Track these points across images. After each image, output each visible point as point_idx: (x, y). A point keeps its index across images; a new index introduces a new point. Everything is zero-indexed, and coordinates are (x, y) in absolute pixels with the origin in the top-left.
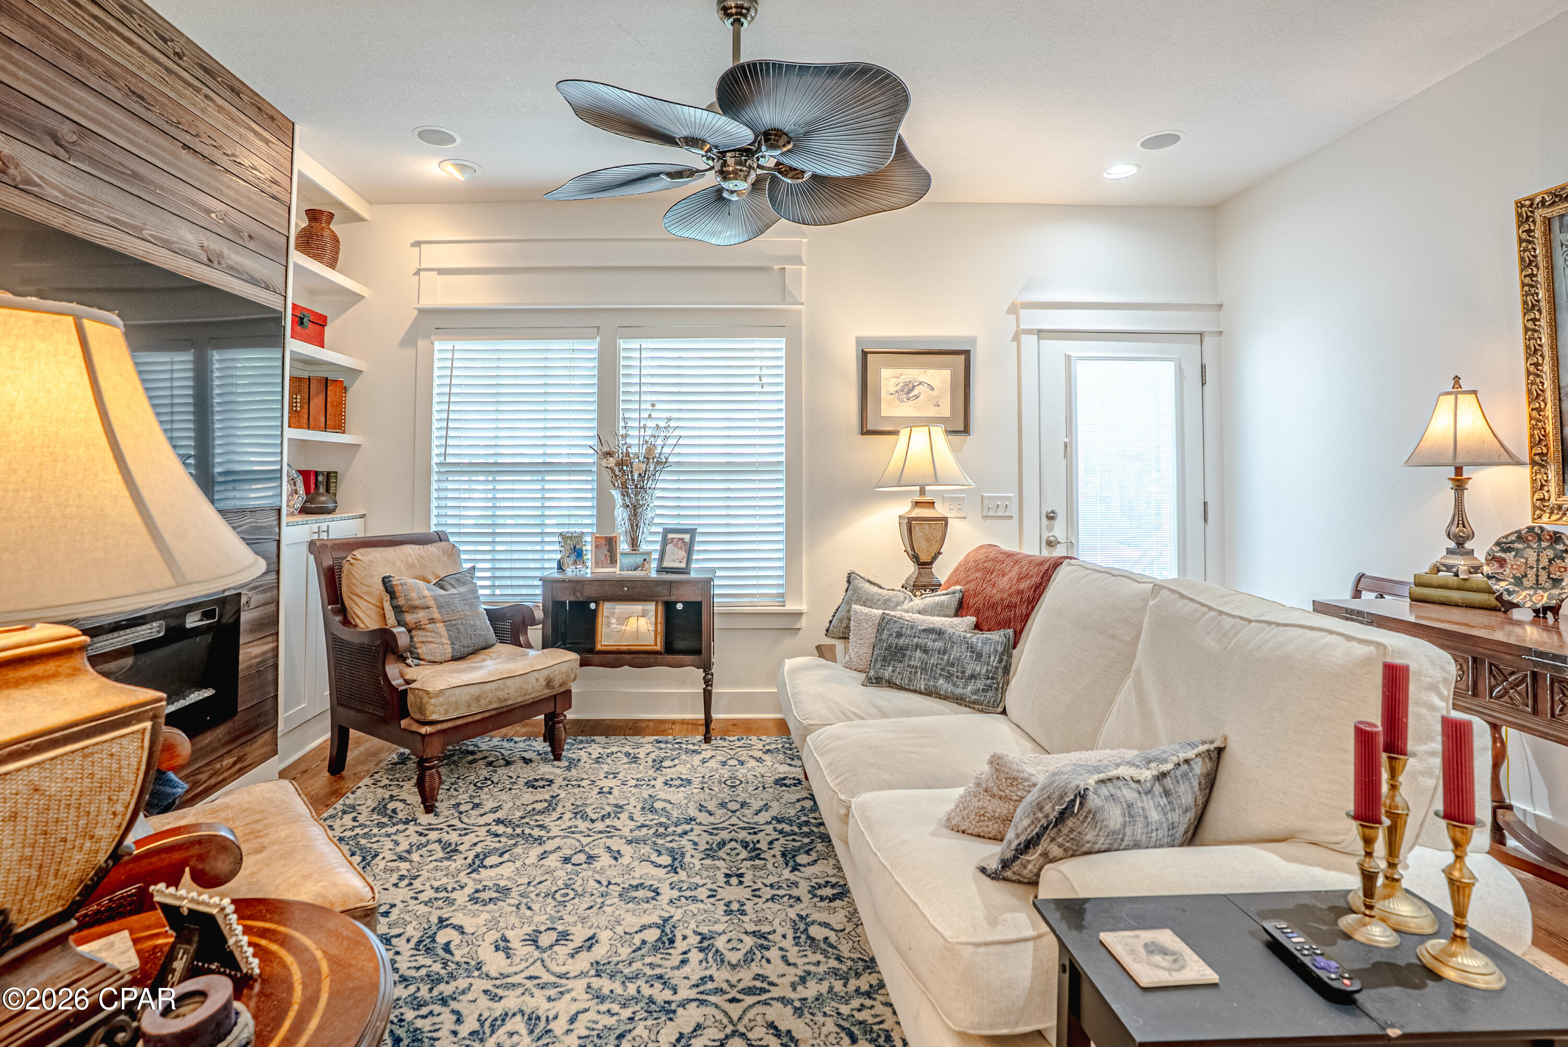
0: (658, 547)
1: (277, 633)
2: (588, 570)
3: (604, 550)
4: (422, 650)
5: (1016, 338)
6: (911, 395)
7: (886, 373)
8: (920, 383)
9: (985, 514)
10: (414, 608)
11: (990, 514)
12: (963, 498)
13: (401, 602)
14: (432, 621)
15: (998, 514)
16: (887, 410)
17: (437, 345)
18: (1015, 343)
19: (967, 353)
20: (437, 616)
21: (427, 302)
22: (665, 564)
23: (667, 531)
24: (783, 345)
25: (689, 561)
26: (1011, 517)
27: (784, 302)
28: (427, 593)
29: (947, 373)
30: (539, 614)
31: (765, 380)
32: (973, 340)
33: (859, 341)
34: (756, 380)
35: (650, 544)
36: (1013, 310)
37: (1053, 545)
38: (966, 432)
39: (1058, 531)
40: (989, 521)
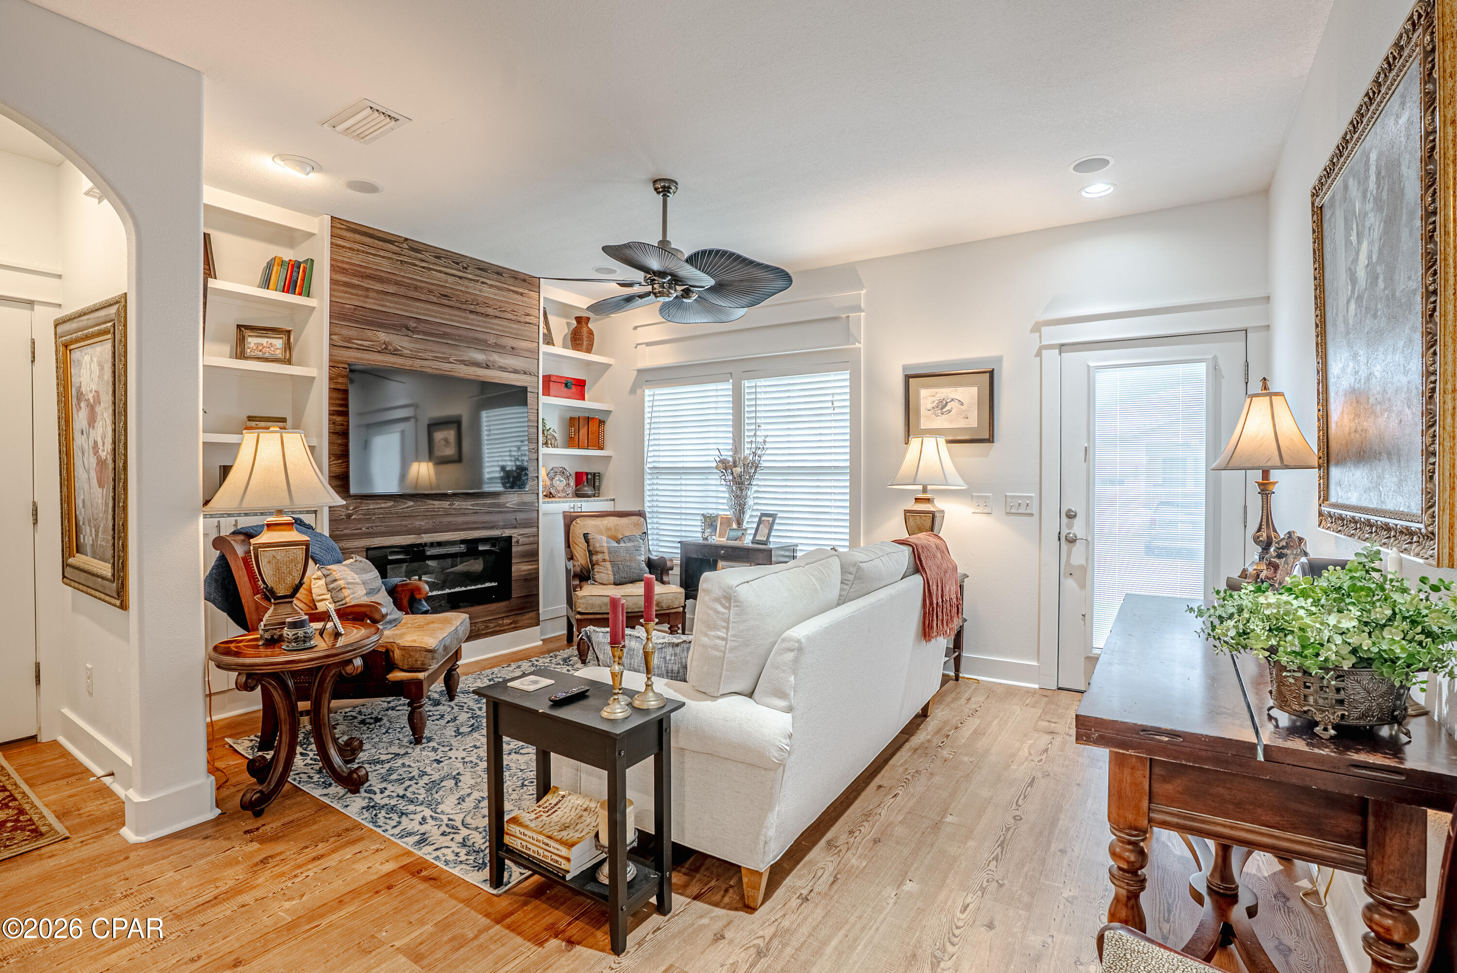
0: (755, 526)
1: (538, 560)
2: (717, 540)
3: (726, 528)
4: (597, 577)
5: (1039, 354)
6: (944, 410)
7: (924, 393)
8: (952, 400)
9: (1008, 510)
10: (597, 552)
11: (1012, 511)
12: (988, 497)
13: (591, 548)
14: (604, 560)
15: (1020, 511)
16: (924, 422)
17: (647, 392)
18: (1038, 358)
19: (991, 373)
20: (607, 558)
21: (641, 365)
22: (758, 538)
23: (763, 515)
24: (848, 377)
25: (768, 536)
26: (1032, 515)
27: (848, 343)
28: (605, 544)
29: (974, 390)
30: (670, 564)
31: (836, 404)
32: (999, 360)
33: (905, 368)
34: (830, 405)
35: (750, 521)
36: (1038, 327)
37: (1072, 541)
38: (990, 440)
39: (1078, 528)
40: (1012, 517)
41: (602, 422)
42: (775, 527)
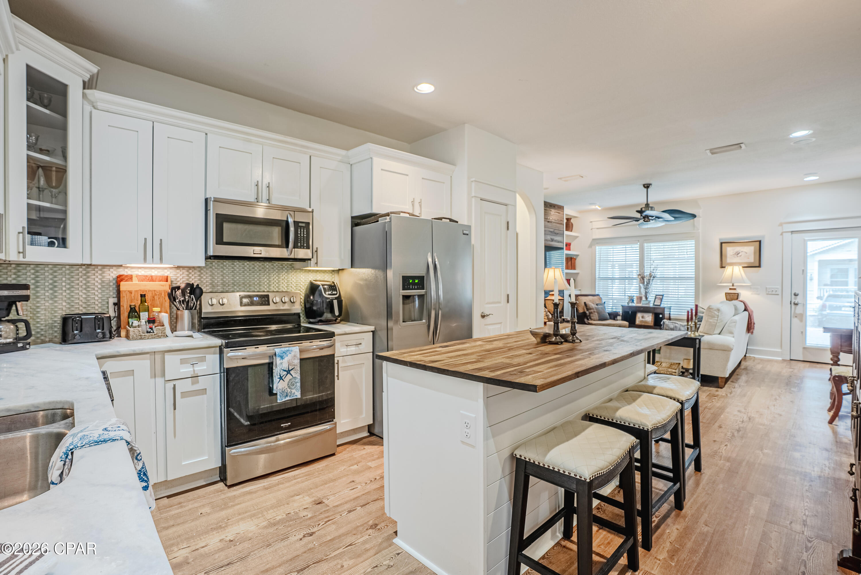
0: (654, 300)
2: (635, 304)
3: (639, 300)
4: (592, 318)
5: (782, 234)
6: (738, 255)
7: (729, 249)
8: (742, 252)
9: (767, 293)
10: (591, 309)
11: (769, 293)
12: (759, 288)
13: (588, 307)
14: (594, 312)
15: (773, 293)
16: (729, 260)
17: (597, 248)
18: (781, 236)
19: (760, 242)
20: (595, 311)
21: (594, 237)
22: (655, 304)
23: (656, 295)
24: (694, 243)
25: (661, 303)
26: (778, 295)
28: (594, 306)
29: (752, 248)
30: (621, 314)
31: (688, 253)
32: (763, 237)
33: (720, 240)
35: (651, 298)
36: (781, 225)
37: (796, 304)
38: (759, 266)
39: (798, 300)
40: (768, 296)
41: (575, 259)
42: (663, 300)
